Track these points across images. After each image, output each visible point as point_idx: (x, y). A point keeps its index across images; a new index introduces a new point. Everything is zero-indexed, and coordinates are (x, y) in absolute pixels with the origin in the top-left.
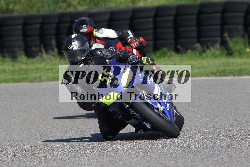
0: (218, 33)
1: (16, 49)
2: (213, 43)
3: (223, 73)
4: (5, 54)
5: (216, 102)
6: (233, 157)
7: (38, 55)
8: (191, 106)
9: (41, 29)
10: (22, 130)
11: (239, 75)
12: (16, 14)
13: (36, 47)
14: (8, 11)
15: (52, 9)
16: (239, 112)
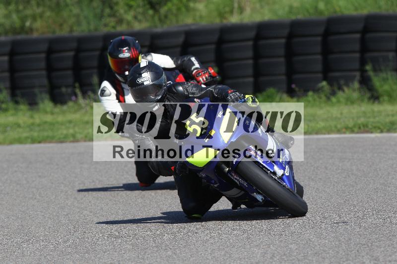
0: (357, 65)
1: (36, 90)
2: (348, 81)
3: (364, 128)
4: (19, 99)
5: (352, 174)
6: (379, 260)
7: (71, 100)
8: (312, 180)
9: (76, 59)
10: (45, 218)
11: (389, 131)
12: (35, 35)
13: (67, 86)
14: (22, 30)
15: (92, 27)
16: (390, 189)
